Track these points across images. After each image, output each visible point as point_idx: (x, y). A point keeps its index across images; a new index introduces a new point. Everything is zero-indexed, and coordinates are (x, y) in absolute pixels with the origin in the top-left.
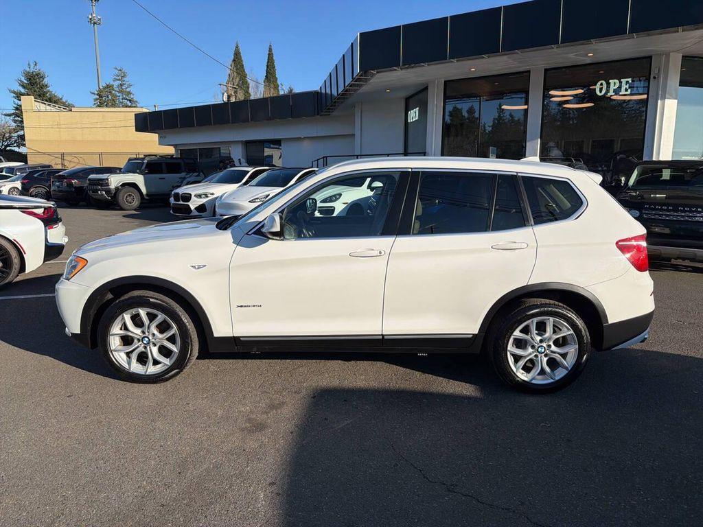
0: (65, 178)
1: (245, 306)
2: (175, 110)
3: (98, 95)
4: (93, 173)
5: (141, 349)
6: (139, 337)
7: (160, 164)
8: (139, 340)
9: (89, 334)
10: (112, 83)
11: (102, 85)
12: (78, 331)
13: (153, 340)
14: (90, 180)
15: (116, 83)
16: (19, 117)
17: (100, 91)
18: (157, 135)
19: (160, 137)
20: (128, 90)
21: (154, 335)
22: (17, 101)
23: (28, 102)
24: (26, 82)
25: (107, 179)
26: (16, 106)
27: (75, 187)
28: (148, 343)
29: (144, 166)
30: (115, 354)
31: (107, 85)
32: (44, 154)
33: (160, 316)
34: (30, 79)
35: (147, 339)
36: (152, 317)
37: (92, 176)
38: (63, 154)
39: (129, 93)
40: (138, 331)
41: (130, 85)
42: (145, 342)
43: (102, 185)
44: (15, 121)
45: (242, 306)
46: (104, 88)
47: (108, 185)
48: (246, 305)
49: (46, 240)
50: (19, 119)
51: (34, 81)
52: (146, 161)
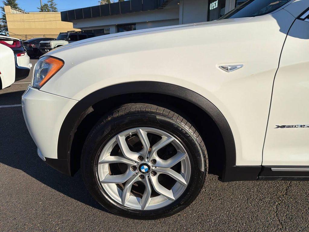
0: (28, 44)
1: (289, 127)
2: (82, 9)
3: (41, 9)
4: (42, 40)
5: (137, 178)
6: (136, 164)
7: (76, 36)
8: (135, 168)
9: (69, 159)
10: (47, 3)
11: (43, 4)
12: (54, 155)
13: (154, 168)
14: (40, 44)
15: (50, 3)
16: (5, 20)
17: (42, 7)
18: (72, 23)
19: (74, 24)
20: (55, 7)
21: (154, 161)
22: (3, 12)
23: (8, 8)
24: (7, 2)
25: (50, 43)
26: (3, 14)
27: (33, 48)
28: (148, 172)
29: (68, 36)
30: (105, 186)
31: (45, 4)
32: (18, 35)
33: (164, 138)
34: (9, 1)
35: (146, 167)
36: (154, 139)
37: (41, 42)
38: (26, 35)
39: (55, 8)
40: (135, 157)
41: (56, 5)
42: (143, 170)
43: (47, 46)
44: (3, 22)
45: (284, 127)
46: (44, 6)
47: (50, 47)
48: (291, 124)
49: (16, 64)
50: (5, 21)
51: (11, 2)
52: (69, 34)
